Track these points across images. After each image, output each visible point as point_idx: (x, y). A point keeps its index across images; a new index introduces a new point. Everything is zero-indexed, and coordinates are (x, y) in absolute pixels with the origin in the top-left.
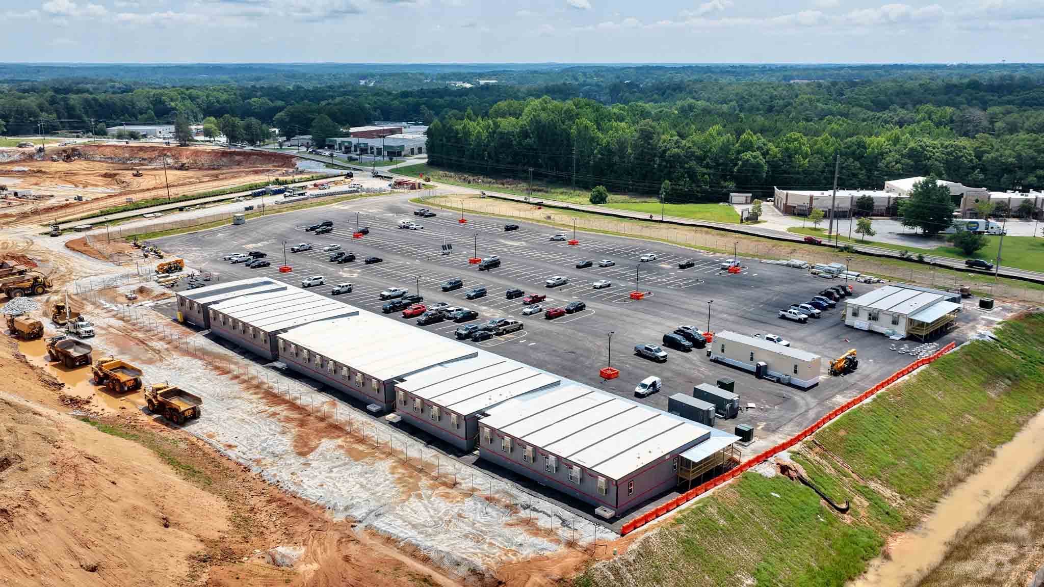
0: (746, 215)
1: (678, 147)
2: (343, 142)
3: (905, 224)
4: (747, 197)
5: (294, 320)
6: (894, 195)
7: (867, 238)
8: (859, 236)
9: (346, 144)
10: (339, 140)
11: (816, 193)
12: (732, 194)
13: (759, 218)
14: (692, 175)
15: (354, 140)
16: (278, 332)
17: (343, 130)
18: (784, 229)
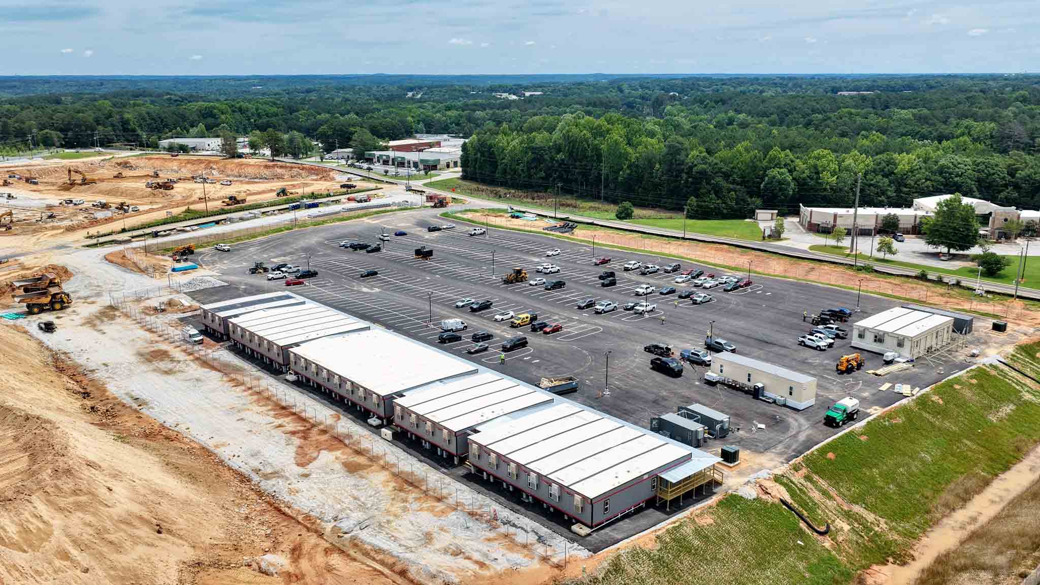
0: (768, 233)
1: (705, 163)
2: (381, 156)
3: (929, 243)
4: (772, 214)
5: (307, 335)
6: (920, 213)
7: (888, 256)
8: (881, 255)
9: (384, 157)
10: (377, 153)
11: (841, 211)
12: (757, 211)
13: (782, 236)
14: (718, 191)
15: (391, 154)
16: (291, 346)
17: (382, 143)
18: (806, 247)
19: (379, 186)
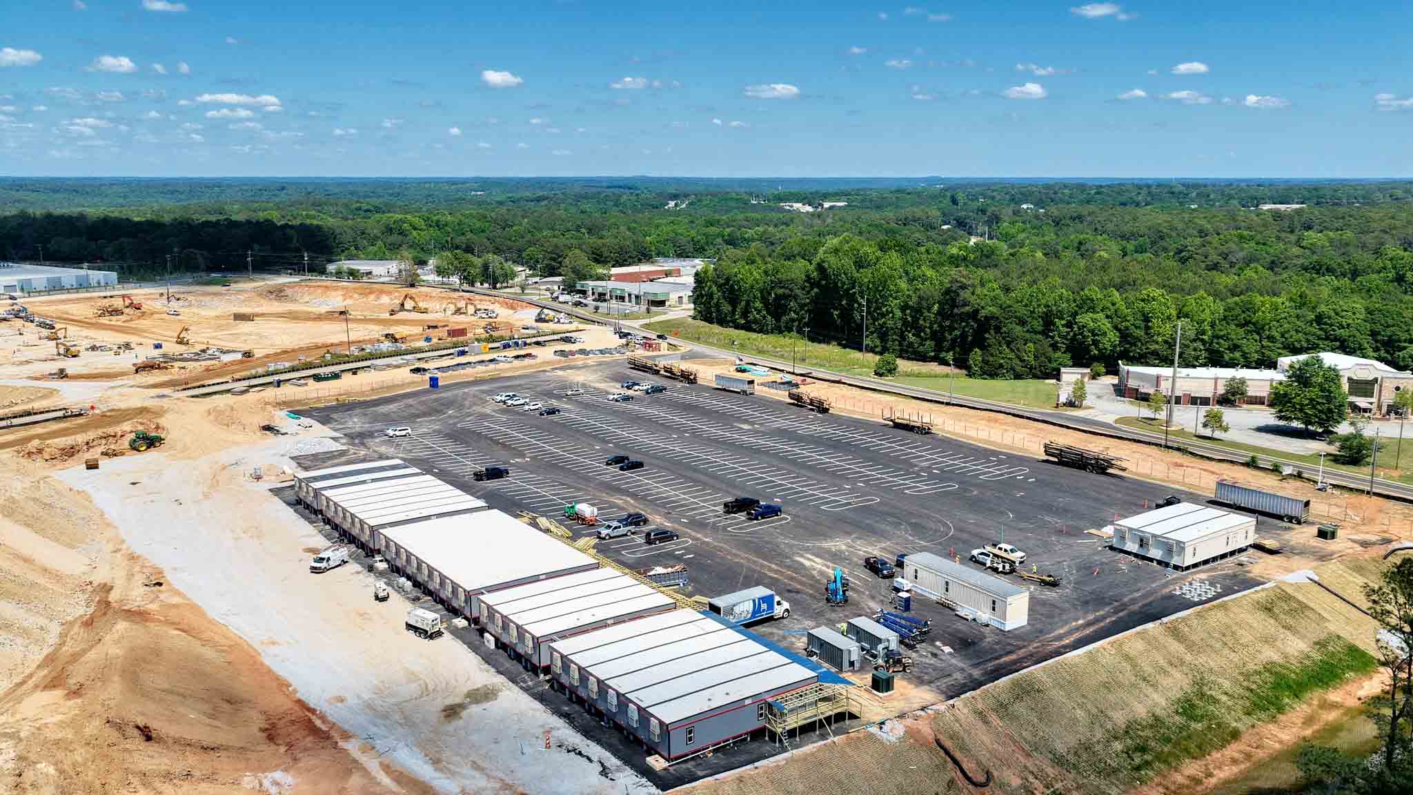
0: (1063, 399)
1: (996, 305)
2: (599, 287)
4: (1083, 375)
5: (407, 513)
6: (1278, 377)
7: (1218, 434)
8: (1207, 432)
9: (600, 290)
10: (591, 283)
12: (1065, 369)
13: (1082, 403)
14: (1010, 342)
15: (610, 285)
16: (382, 526)
17: (601, 270)
18: (1110, 419)
19: (581, 326)
